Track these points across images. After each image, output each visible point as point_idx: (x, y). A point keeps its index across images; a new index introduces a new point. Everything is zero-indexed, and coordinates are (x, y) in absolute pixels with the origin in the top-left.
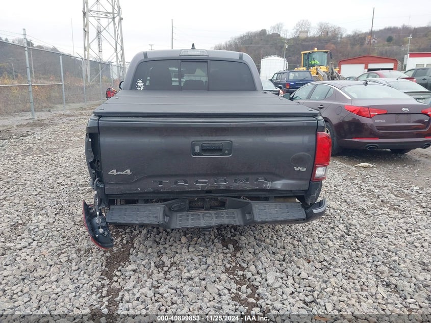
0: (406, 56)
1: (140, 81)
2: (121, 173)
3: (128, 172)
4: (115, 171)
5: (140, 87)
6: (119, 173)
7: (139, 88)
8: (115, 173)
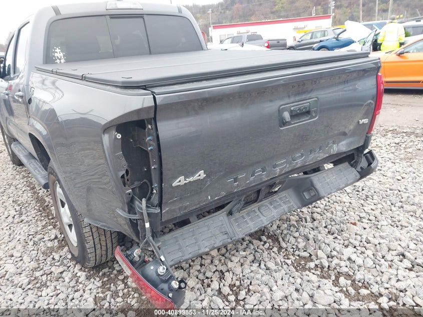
0: (210, 28)
1: (58, 50)
2: (191, 179)
3: (201, 174)
4: (182, 178)
5: (60, 59)
6: (188, 180)
7: (58, 61)
8: (183, 182)
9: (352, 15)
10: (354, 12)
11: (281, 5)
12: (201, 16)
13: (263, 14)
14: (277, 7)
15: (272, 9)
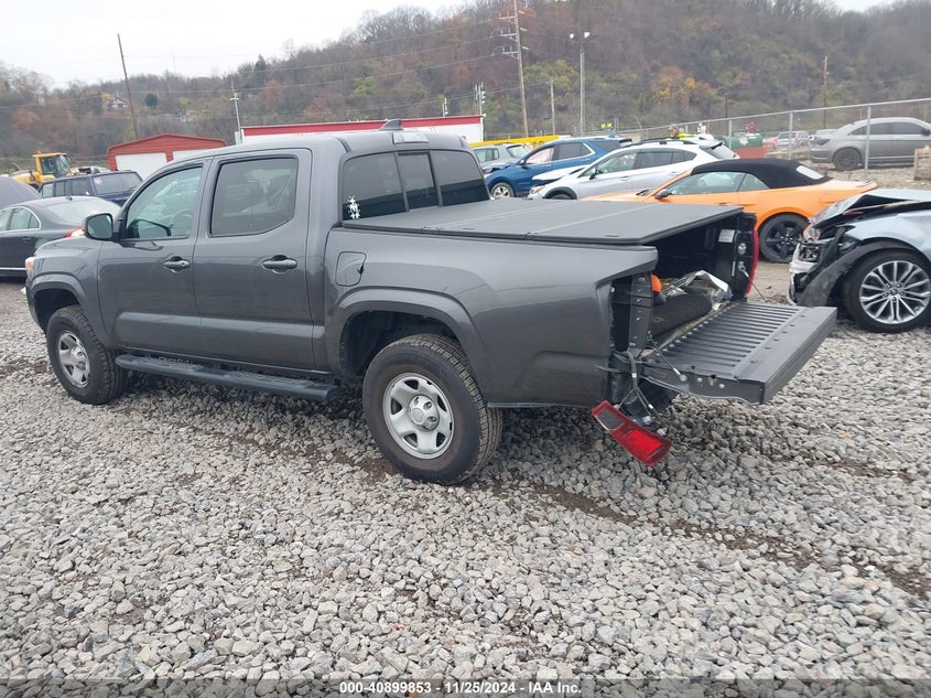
1: (352, 200)
5: (355, 213)
7: (353, 216)
9: (505, 115)
10: (508, 109)
11: (365, 88)
12: (189, 103)
13: (329, 105)
14: (357, 91)
15: (348, 94)
